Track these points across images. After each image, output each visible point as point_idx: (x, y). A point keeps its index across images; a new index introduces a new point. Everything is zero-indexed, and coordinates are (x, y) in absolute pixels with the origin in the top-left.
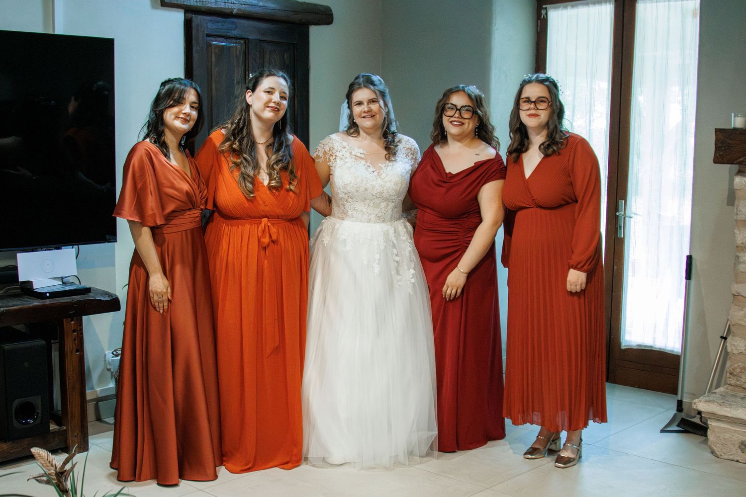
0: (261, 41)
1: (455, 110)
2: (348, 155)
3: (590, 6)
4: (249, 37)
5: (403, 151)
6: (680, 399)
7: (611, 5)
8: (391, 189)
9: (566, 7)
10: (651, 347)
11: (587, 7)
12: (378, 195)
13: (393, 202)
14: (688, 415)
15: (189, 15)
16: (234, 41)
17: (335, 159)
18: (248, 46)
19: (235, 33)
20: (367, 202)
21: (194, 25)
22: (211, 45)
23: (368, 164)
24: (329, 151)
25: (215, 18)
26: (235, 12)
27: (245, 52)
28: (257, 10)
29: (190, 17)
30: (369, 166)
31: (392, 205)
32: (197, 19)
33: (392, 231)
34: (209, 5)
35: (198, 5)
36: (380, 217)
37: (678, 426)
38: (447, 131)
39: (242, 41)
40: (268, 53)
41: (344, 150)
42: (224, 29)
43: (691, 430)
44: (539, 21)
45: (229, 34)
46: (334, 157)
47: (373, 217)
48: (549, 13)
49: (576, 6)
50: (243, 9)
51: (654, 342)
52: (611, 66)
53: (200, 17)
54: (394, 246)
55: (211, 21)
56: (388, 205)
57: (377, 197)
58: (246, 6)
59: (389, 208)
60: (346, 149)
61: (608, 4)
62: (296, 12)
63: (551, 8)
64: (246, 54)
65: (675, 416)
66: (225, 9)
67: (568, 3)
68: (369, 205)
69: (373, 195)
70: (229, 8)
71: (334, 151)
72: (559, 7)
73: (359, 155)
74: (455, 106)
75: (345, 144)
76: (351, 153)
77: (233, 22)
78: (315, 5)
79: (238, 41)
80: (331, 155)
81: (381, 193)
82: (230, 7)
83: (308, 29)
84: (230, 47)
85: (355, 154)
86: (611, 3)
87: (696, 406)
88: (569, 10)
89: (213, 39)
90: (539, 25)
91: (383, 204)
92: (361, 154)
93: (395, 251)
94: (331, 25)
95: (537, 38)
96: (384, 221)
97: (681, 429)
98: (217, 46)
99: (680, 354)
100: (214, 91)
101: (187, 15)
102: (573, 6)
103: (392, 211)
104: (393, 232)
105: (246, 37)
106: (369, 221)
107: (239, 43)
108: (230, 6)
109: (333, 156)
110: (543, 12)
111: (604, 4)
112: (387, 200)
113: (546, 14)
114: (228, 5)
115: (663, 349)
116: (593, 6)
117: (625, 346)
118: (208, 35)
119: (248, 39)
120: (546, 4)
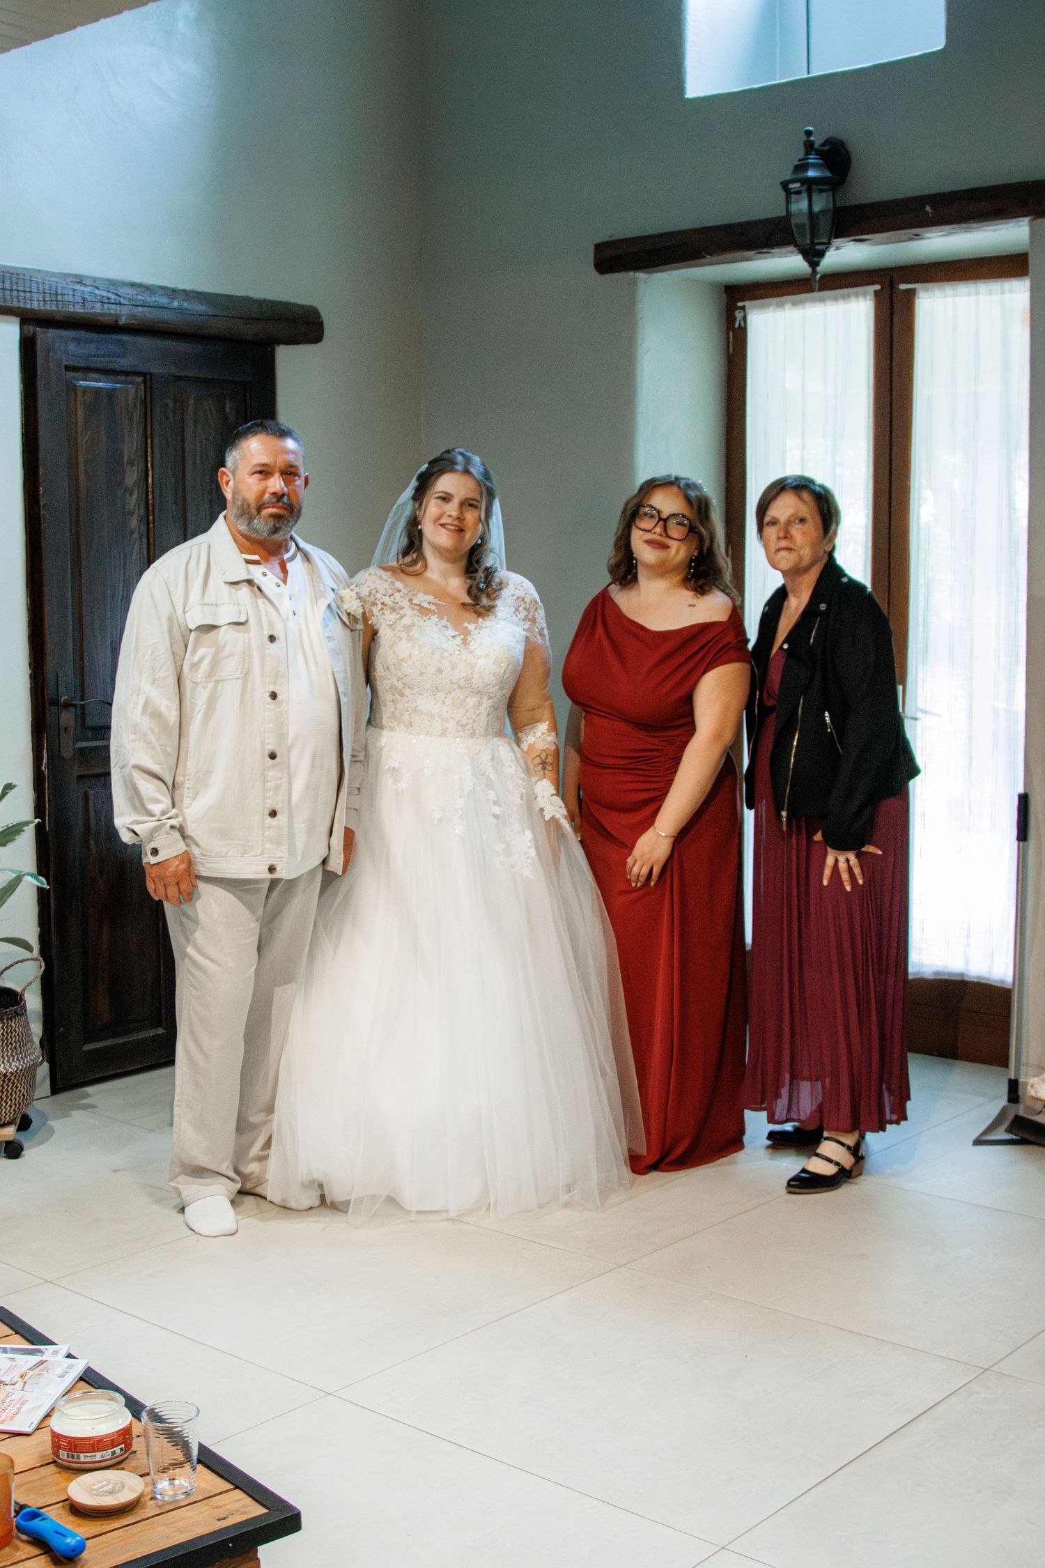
0: (179, 378)
1: (657, 519)
2: (405, 603)
3: (828, 302)
4: (153, 371)
5: (510, 601)
6: (1013, 1078)
7: (868, 302)
8: (487, 670)
9: (781, 305)
10: (962, 975)
11: (822, 304)
12: (462, 683)
13: (490, 698)
14: (1028, 1108)
15: (30, 329)
16: (122, 378)
17: (382, 609)
18: (151, 388)
19: (124, 363)
20: (441, 695)
21: (40, 346)
22: (74, 388)
23: (444, 622)
24: (369, 596)
25: (82, 334)
26: (123, 321)
27: (144, 402)
28: (166, 316)
29: (32, 332)
30: (445, 627)
31: (486, 703)
32: (46, 337)
33: (486, 756)
34: (71, 309)
35: (48, 308)
36: (465, 725)
37: (1009, 1130)
38: (638, 558)
39: (140, 379)
40: (192, 401)
41: (397, 595)
42: (103, 356)
43: (1032, 1139)
44: (731, 334)
45: (111, 366)
46: (380, 606)
47: (451, 725)
48: (749, 318)
49: (802, 302)
50: (141, 315)
51: (967, 963)
52: (871, 420)
53: (52, 333)
54: (489, 784)
55: (74, 339)
56: (480, 704)
57: (460, 687)
58: (145, 309)
59: (482, 709)
60: (401, 594)
61: (861, 299)
62: (248, 320)
63: (755, 307)
64: (147, 405)
65: (1003, 1112)
66: (101, 315)
67: (785, 298)
68: (444, 702)
69: (452, 683)
70: (111, 315)
71: (378, 596)
72: (769, 305)
73: (426, 605)
74: (659, 512)
75: (399, 585)
76: (410, 600)
77: (120, 341)
78: (286, 304)
79: (130, 378)
80: (374, 604)
81: (468, 679)
82: (112, 312)
83: (273, 351)
84: (114, 390)
85: (418, 603)
86: (868, 298)
87: (1036, 1092)
88: (786, 311)
89: (80, 374)
90: (731, 340)
91: (471, 701)
92: (429, 603)
93: (492, 795)
94: (319, 344)
95: (729, 366)
96: (473, 735)
97: (1014, 1137)
98: (85, 389)
99: (1011, 987)
100: (82, 477)
101: (25, 327)
102: (794, 304)
103: (488, 715)
104: (490, 757)
105: (145, 370)
106: (444, 734)
107: (132, 383)
108: (113, 309)
109: (377, 604)
110: (739, 315)
111: (853, 299)
112: (479, 692)
113: (745, 319)
114: (109, 309)
115: (985, 979)
116: (834, 303)
117: (914, 974)
118: (68, 368)
119: (151, 374)
120: (743, 300)
